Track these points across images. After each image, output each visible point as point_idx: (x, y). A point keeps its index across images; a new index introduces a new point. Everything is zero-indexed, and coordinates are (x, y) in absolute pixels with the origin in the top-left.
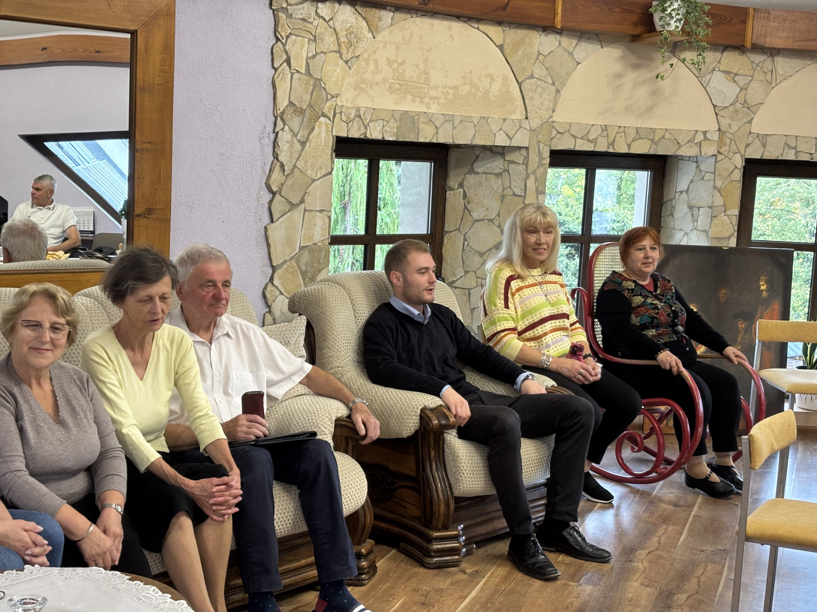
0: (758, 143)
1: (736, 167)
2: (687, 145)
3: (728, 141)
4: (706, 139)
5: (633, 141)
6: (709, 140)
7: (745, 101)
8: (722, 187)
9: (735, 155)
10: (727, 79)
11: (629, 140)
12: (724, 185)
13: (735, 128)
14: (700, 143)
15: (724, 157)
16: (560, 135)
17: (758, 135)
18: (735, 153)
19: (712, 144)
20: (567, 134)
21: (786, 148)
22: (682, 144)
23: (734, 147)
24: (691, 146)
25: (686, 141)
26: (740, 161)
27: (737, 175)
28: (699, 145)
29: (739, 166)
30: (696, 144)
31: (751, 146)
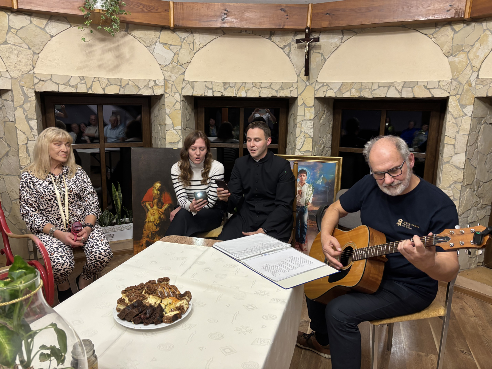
0: (189, 86)
1: (177, 101)
2: (145, 88)
3: (170, 85)
4: (156, 84)
5: (106, 86)
6: (158, 85)
7: (178, 61)
9: (176, 94)
10: (165, 48)
11: (104, 86)
12: (171, 112)
13: (174, 77)
14: (153, 87)
15: (168, 95)
16: (43, 82)
17: (189, 82)
19: (160, 87)
20: (49, 82)
21: (206, 89)
22: (141, 88)
23: (174, 89)
24: (147, 89)
25: (143, 86)
26: (179, 97)
27: (178, 106)
28: (152, 88)
29: (179, 100)
30: (150, 87)
31: (185, 88)
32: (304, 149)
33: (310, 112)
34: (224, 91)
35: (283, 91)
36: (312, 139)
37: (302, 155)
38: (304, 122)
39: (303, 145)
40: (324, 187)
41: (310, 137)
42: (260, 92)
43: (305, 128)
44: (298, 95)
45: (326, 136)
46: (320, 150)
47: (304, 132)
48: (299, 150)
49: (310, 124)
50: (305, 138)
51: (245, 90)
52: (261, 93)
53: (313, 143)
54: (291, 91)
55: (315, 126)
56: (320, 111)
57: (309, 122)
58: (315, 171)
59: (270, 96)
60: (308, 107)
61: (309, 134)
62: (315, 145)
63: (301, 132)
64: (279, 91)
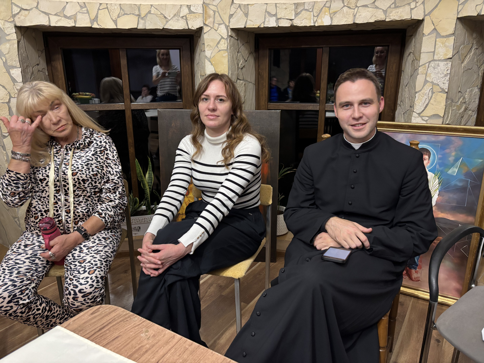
0: (240, 13)
1: (222, 38)
2: (174, 19)
3: (211, 13)
4: (191, 12)
5: (119, 17)
6: (194, 13)
8: (212, 57)
9: (220, 26)
11: (115, 16)
12: (213, 55)
14: (186, 16)
15: (210, 28)
16: (27, 12)
17: (240, 6)
18: (219, 24)
19: (197, 17)
20: (35, 11)
21: (267, 15)
22: (169, 18)
23: (218, 19)
24: (178, 20)
25: (172, 16)
26: (225, 31)
27: (224, 45)
28: (185, 18)
29: (225, 36)
30: (183, 17)
31: (234, 16)
32: (429, 112)
33: (445, 46)
34: (295, 17)
35: (397, 10)
36: (445, 95)
37: (424, 122)
38: (432, 64)
39: (427, 105)
40: (461, 181)
41: (443, 91)
42: (355, 16)
43: (433, 76)
44: (425, 15)
45: (472, 91)
46: (458, 115)
47: (432, 82)
48: (419, 114)
49: (444, 68)
50: (433, 93)
51: (330, 14)
52: (357, 16)
53: (446, 102)
54: (412, 9)
55: (453, 70)
56: (464, 44)
57: (442, 64)
58: (447, 151)
59: (372, 21)
60: (443, 37)
61: (442, 85)
62: (451, 105)
63: (426, 82)
64: (389, 10)
